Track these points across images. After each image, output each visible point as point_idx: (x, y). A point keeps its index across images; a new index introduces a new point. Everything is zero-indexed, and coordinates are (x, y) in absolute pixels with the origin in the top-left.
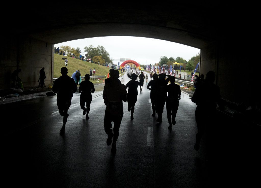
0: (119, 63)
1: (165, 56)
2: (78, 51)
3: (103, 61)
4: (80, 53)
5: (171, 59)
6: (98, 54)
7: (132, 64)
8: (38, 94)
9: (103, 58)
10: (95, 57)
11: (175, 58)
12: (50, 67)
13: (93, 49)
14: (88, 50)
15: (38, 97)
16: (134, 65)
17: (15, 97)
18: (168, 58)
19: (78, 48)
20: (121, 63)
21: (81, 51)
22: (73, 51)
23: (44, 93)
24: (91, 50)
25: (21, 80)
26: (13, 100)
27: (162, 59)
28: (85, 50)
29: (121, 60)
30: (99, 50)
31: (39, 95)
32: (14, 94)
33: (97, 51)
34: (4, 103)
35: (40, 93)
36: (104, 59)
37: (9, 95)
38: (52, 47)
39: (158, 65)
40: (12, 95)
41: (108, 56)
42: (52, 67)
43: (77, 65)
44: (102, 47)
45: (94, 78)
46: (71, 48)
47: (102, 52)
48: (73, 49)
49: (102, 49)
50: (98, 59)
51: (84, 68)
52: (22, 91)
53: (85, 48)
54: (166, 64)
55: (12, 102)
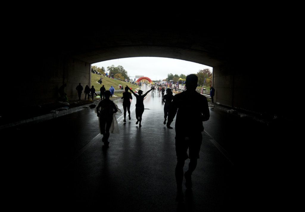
0: (135, 79)
1: (171, 74)
2: (103, 70)
3: (123, 78)
4: (105, 71)
5: (176, 76)
6: (118, 72)
7: (145, 80)
8: (83, 106)
9: (123, 75)
10: (116, 74)
11: (179, 75)
12: (88, 83)
13: (114, 68)
14: (110, 69)
15: (83, 109)
16: (147, 80)
17: (66, 109)
18: (174, 75)
19: (103, 67)
20: (137, 79)
21: (105, 70)
22: (99, 70)
23: (87, 106)
24: (113, 69)
25: (66, 94)
26: (64, 113)
27: (169, 76)
28: (108, 69)
29: (136, 77)
30: (119, 69)
31: (83, 108)
32: (64, 107)
33: (117, 70)
34: (57, 116)
35: (85, 106)
36: (123, 77)
37: (61, 108)
38: (90, 66)
39: (165, 80)
40: (63, 108)
41: (126, 74)
42: (89, 83)
43: (105, 81)
44: (121, 66)
45: (120, 92)
46: (97, 68)
47: (121, 71)
48: (99, 68)
49: (121, 68)
50: (118, 76)
51: (110, 83)
52: (68, 104)
53: (108, 67)
54: (172, 79)
55: (63, 115)
